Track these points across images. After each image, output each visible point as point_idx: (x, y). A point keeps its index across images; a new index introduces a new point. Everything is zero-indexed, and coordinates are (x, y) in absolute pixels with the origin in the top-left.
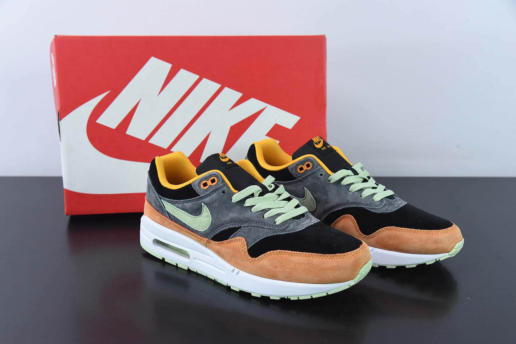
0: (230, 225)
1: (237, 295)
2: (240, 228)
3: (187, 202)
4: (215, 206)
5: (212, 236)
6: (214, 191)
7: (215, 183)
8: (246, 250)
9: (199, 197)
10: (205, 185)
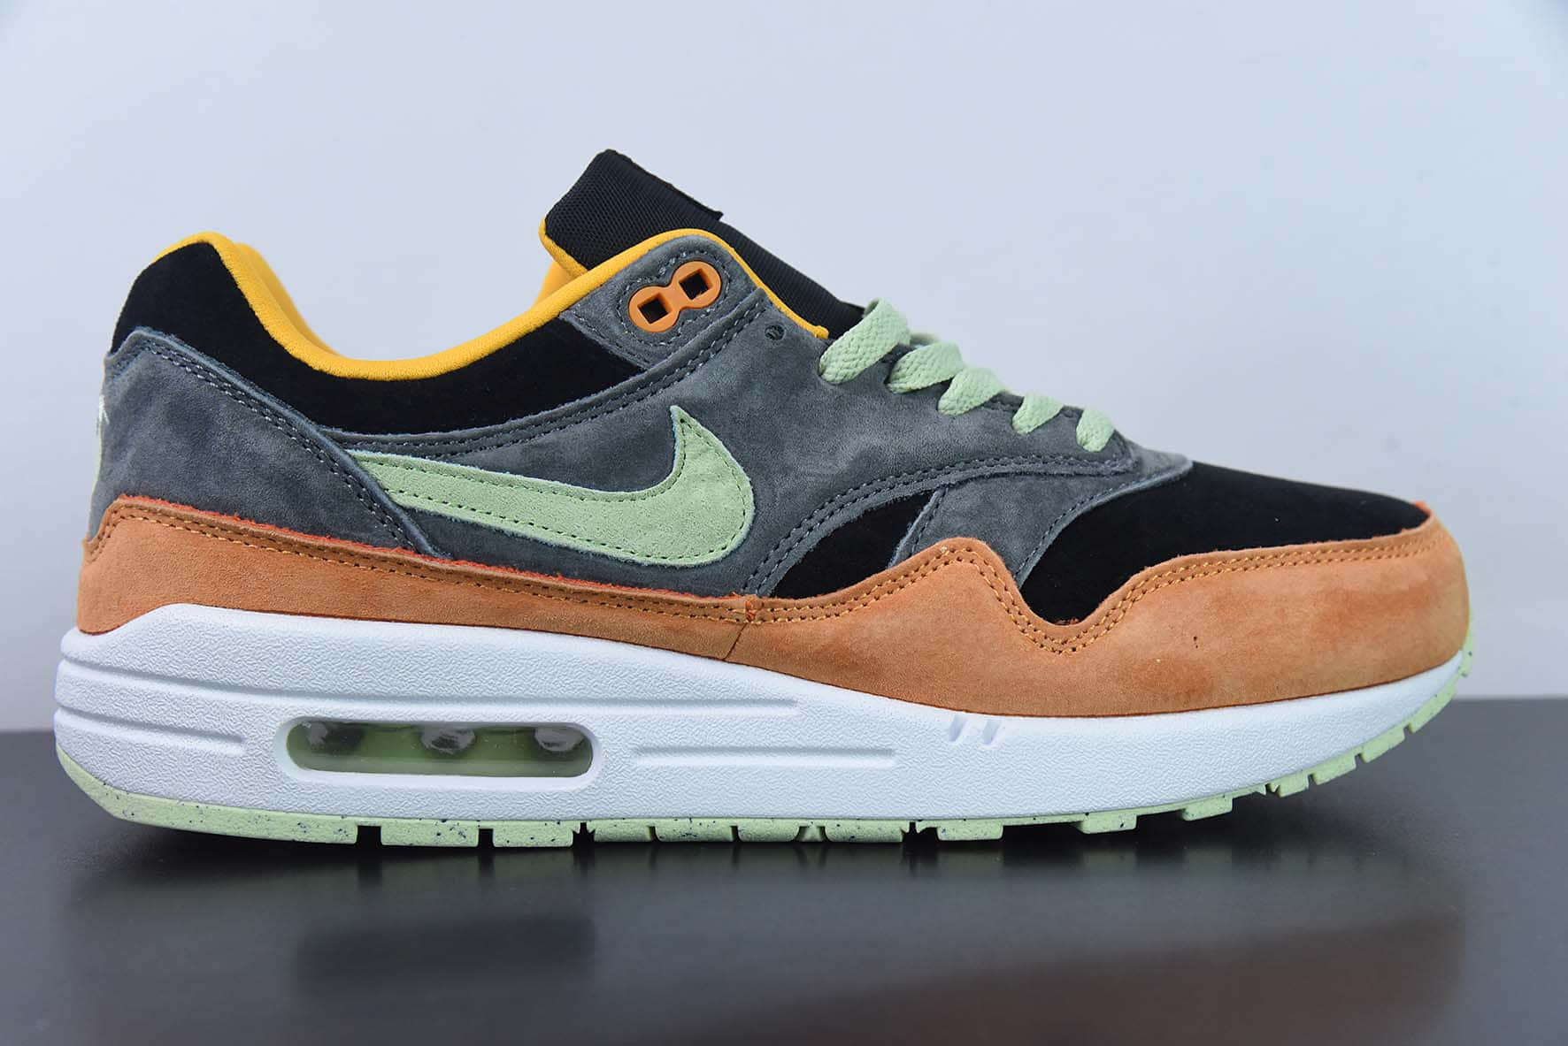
0: (867, 496)
1: (995, 861)
2: (923, 498)
3: (560, 423)
4: (751, 410)
5: (779, 572)
6: (721, 338)
7: (703, 299)
8: (1014, 592)
9: (639, 377)
10: (655, 309)
